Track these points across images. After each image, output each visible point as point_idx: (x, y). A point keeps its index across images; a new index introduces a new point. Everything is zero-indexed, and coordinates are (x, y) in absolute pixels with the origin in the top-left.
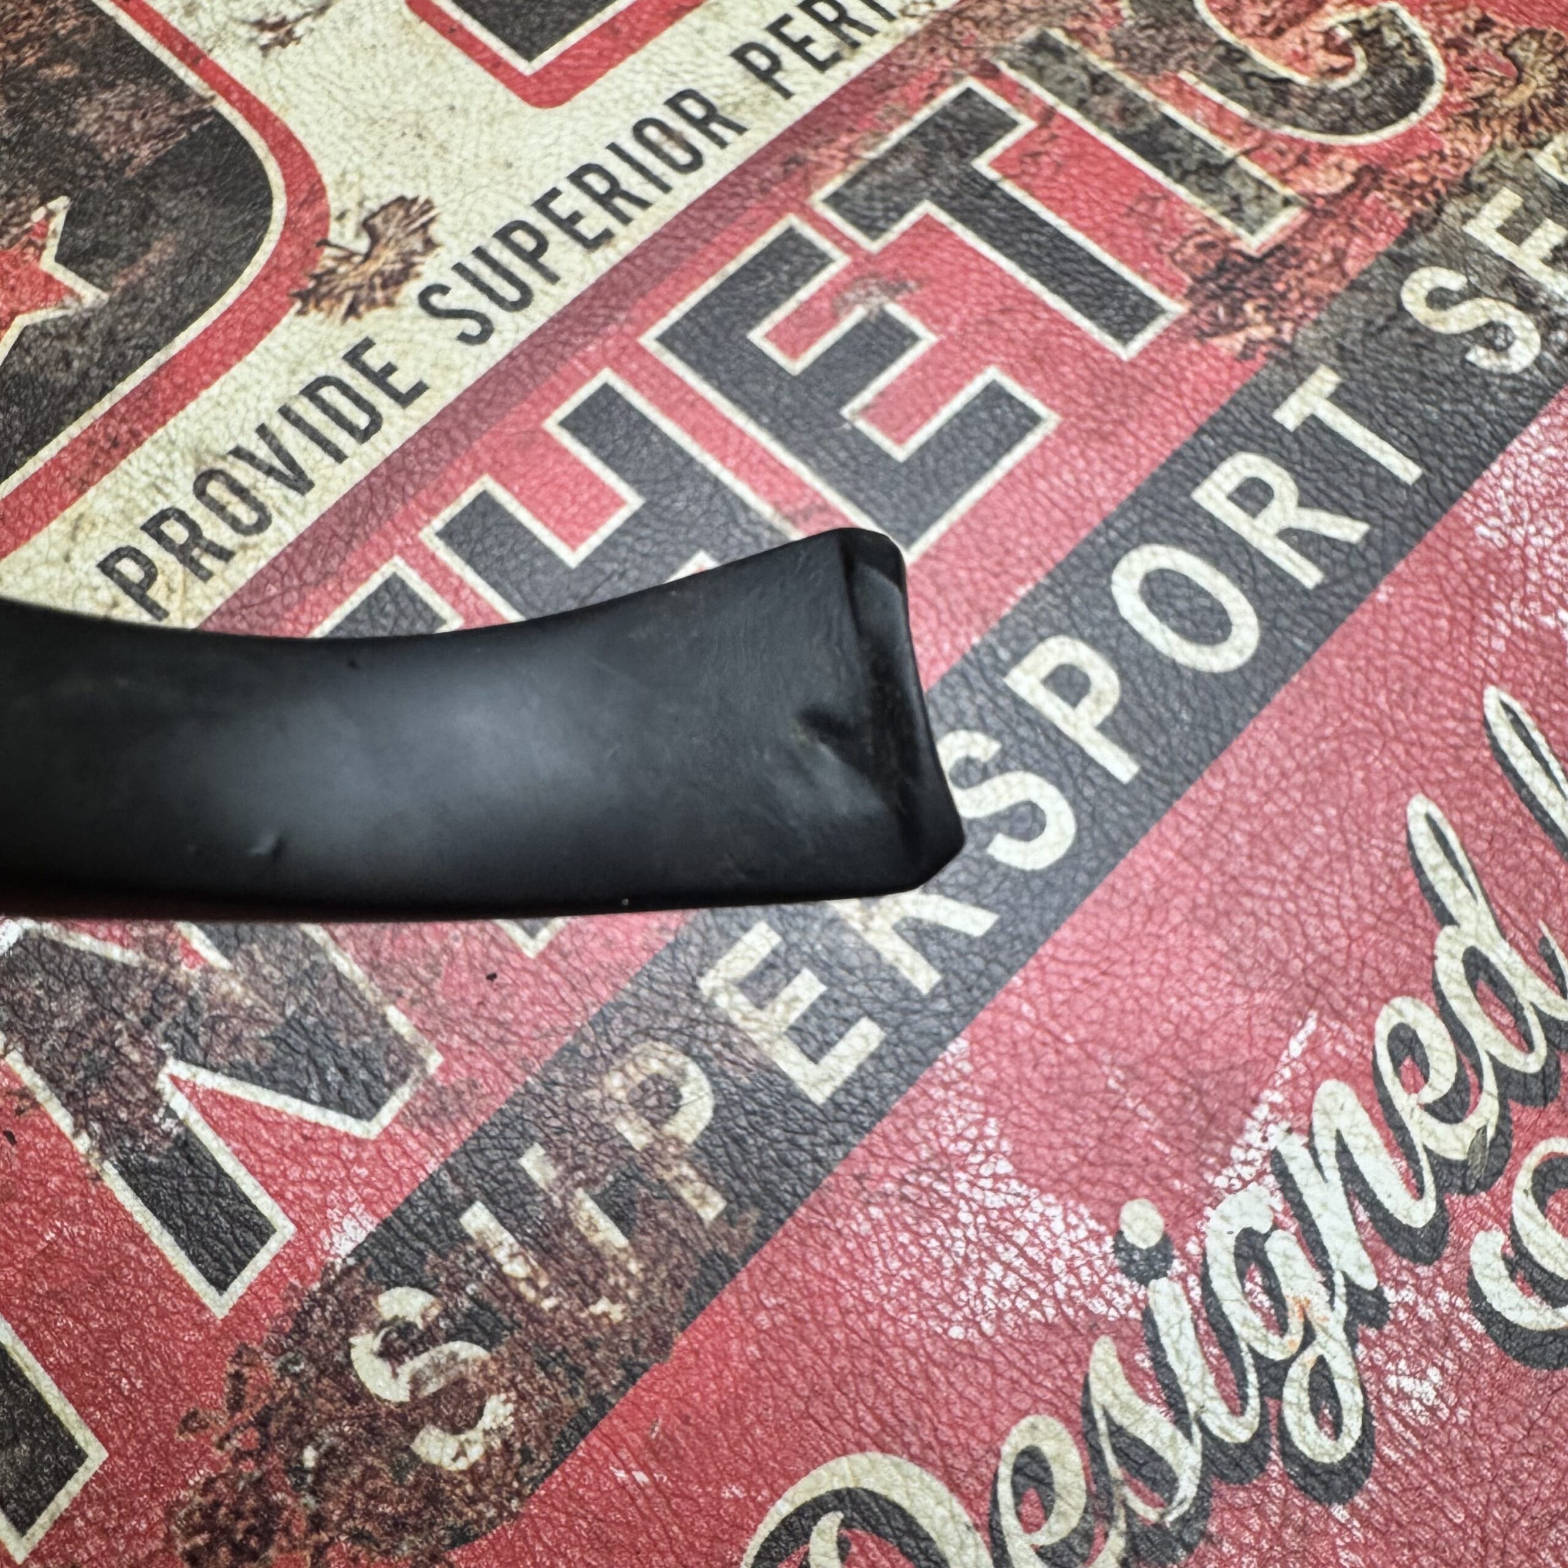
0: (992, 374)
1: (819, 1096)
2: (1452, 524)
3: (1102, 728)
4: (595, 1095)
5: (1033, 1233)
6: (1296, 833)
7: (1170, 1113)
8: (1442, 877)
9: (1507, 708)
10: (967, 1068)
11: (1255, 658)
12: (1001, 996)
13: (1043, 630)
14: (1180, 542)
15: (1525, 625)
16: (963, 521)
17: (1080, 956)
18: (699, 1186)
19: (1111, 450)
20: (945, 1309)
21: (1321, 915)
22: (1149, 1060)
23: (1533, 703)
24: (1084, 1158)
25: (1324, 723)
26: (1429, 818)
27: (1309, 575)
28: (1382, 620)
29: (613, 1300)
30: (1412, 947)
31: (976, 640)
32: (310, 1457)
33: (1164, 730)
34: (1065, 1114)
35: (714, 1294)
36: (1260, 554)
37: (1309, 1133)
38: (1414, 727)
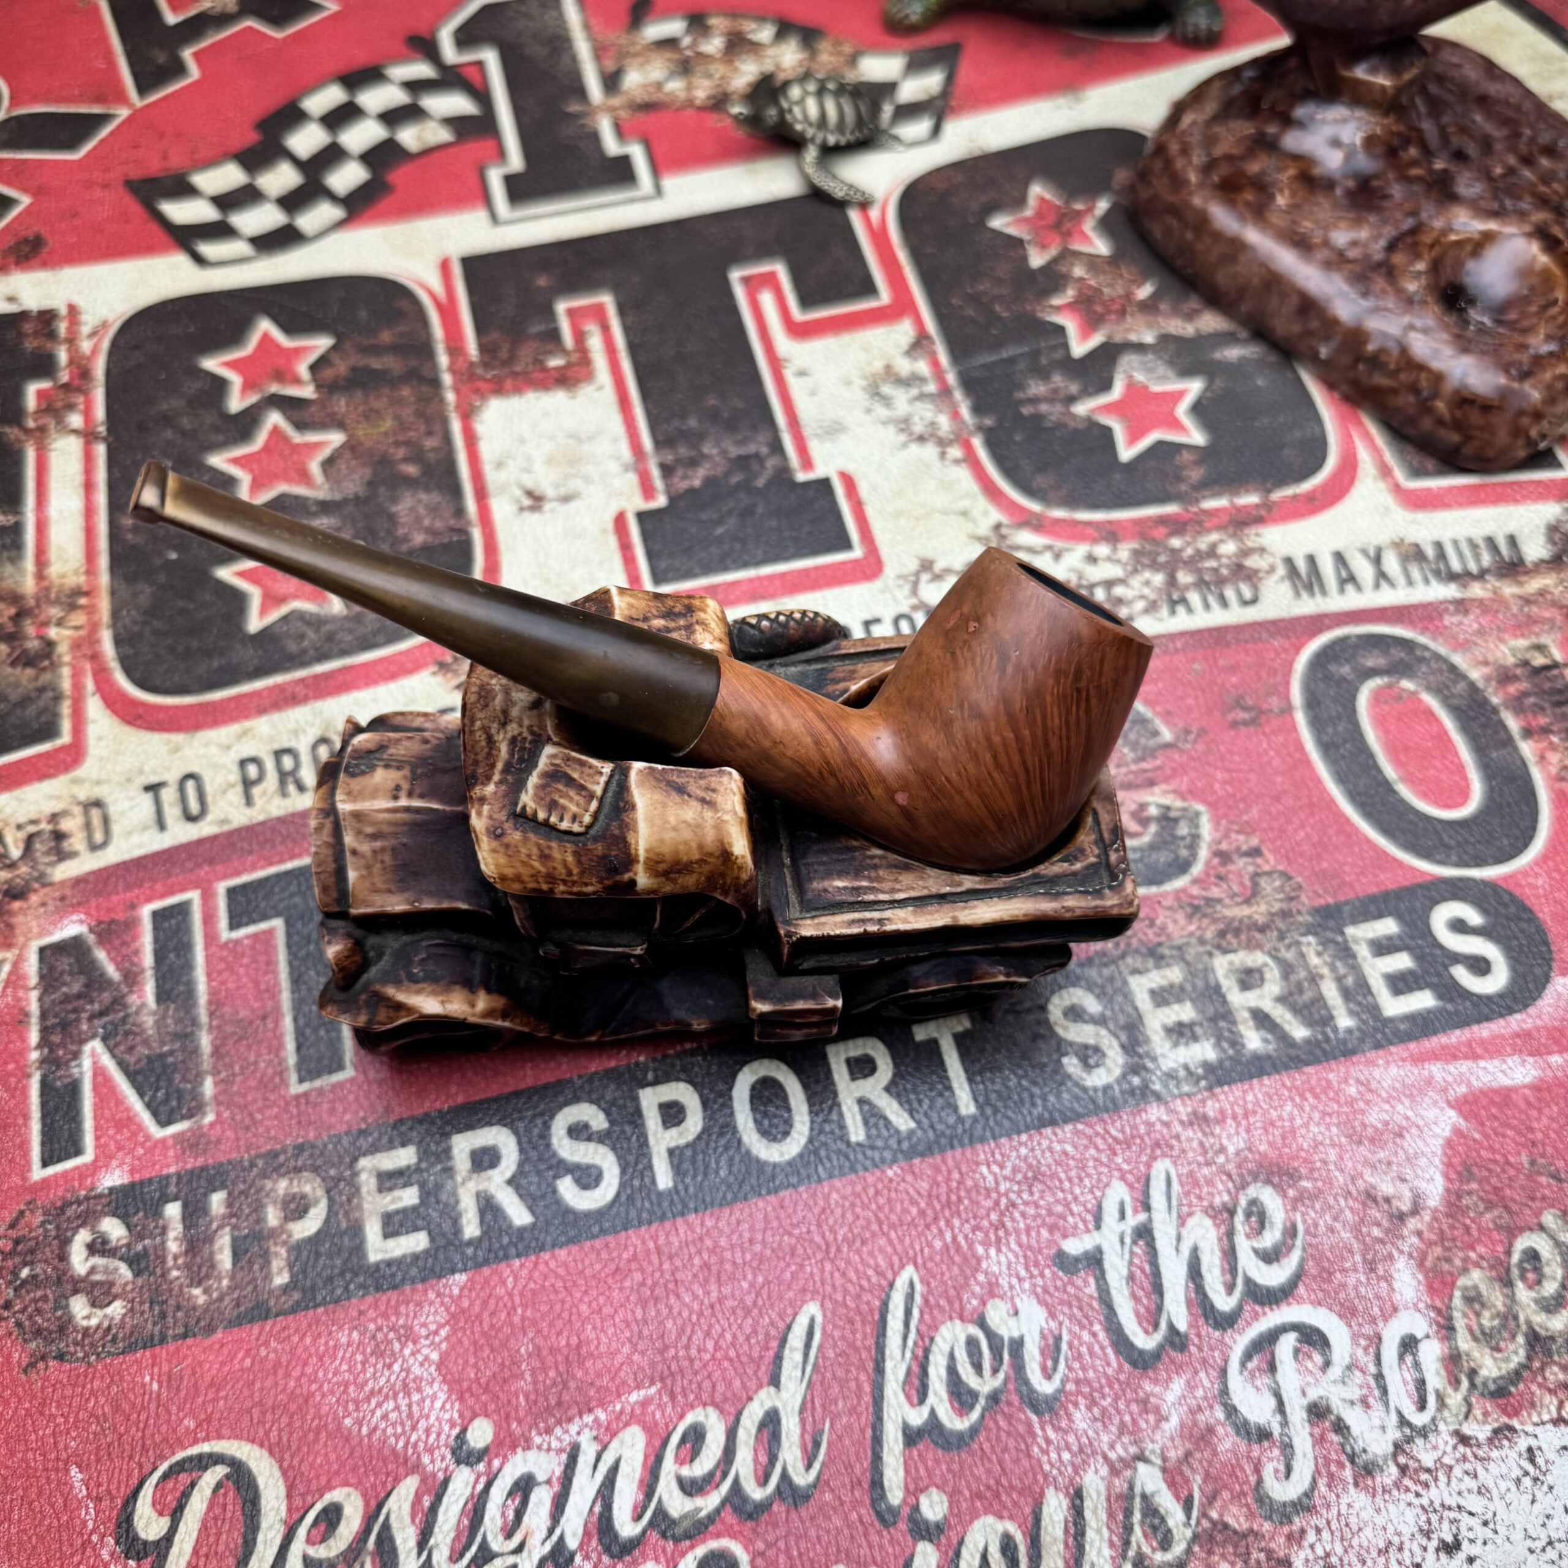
1: (373, 1258)
2: (968, 1154)
3: (670, 1151)
5: (423, 1400)
6: (732, 1278)
7: (540, 1386)
8: (793, 1356)
9: (912, 1285)
10: (456, 1292)
11: (790, 1163)
12: (503, 1265)
13: (682, 1075)
14: (798, 1070)
15: (963, 1243)
17: (561, 1271)
18: (283, 1264)
20: (351, 1407)
21: (708, 1333)
22: (553, 1350)
23: (930, 1291)
24: (478, 1380)
25: (797, 1226)
26: (813, 1319)
27: (857, 1133)
28: (880, 1186)
29: (206, 1291)
30: (744, 1386)
31: (642, 1057)
32: (25, 1273)
33: (705, 1173)
34: (487, 1349)
35: (251, 1321)
36: (839, 1105)
37: (605, 1448)
38: (848, 1262)
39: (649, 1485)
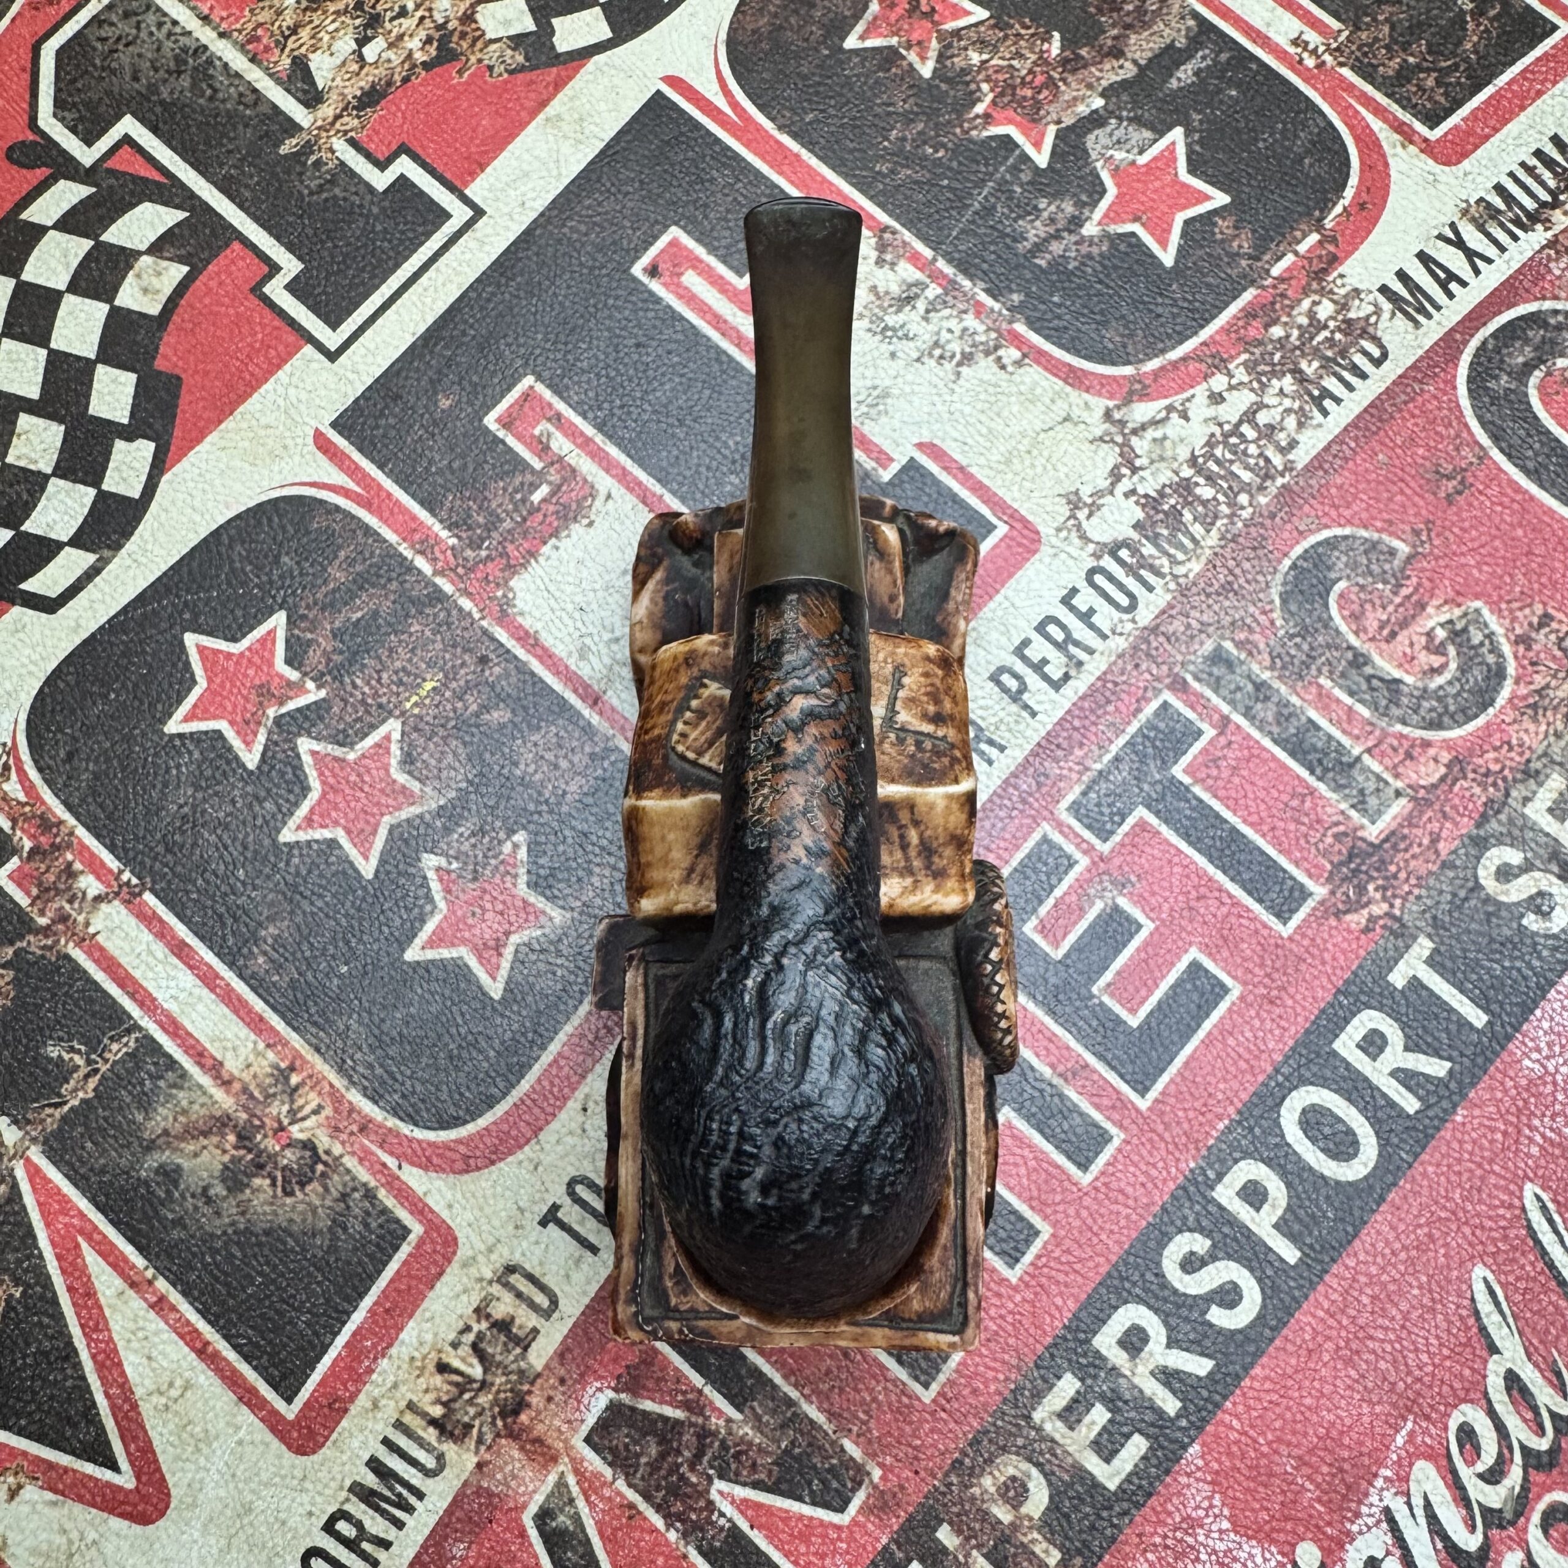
0: (1194, 953)
1: (1112, 1485)
2: (1507, 1058)
3: (1276, 1226)
4: (976, 1491)
6: (1400, 1293)
7: (1325, 1486)
8: (1492, 1320)
9: (1538, 1198)
10: (1200, 1463)
11: (1375, 1168)
12: (1219, 1415)
13: (1237, 1155)
14: (1324, 1083)
15: (1553, 1135)
16: (1180, 1073)
17: (1268, 1385)
18: (1045, 1545)
19: (1277, 1011)
21: (1417, 1350)
22: (1311, 1451)
23: (1555, 1193)
24: (1273, 1517)
25: (1420, 1215)
26: (1485, 1280)
27: (1411, 1104)
28: (1459, 1135)
30: (1473, 1370)
31: (1192, 1165)
33: (1317, 1223)
34: (1261, 1489)
36: (1378, 1089)
37: (1408, 1495)
38: (1478, 1215)
39: (1462, 1498)
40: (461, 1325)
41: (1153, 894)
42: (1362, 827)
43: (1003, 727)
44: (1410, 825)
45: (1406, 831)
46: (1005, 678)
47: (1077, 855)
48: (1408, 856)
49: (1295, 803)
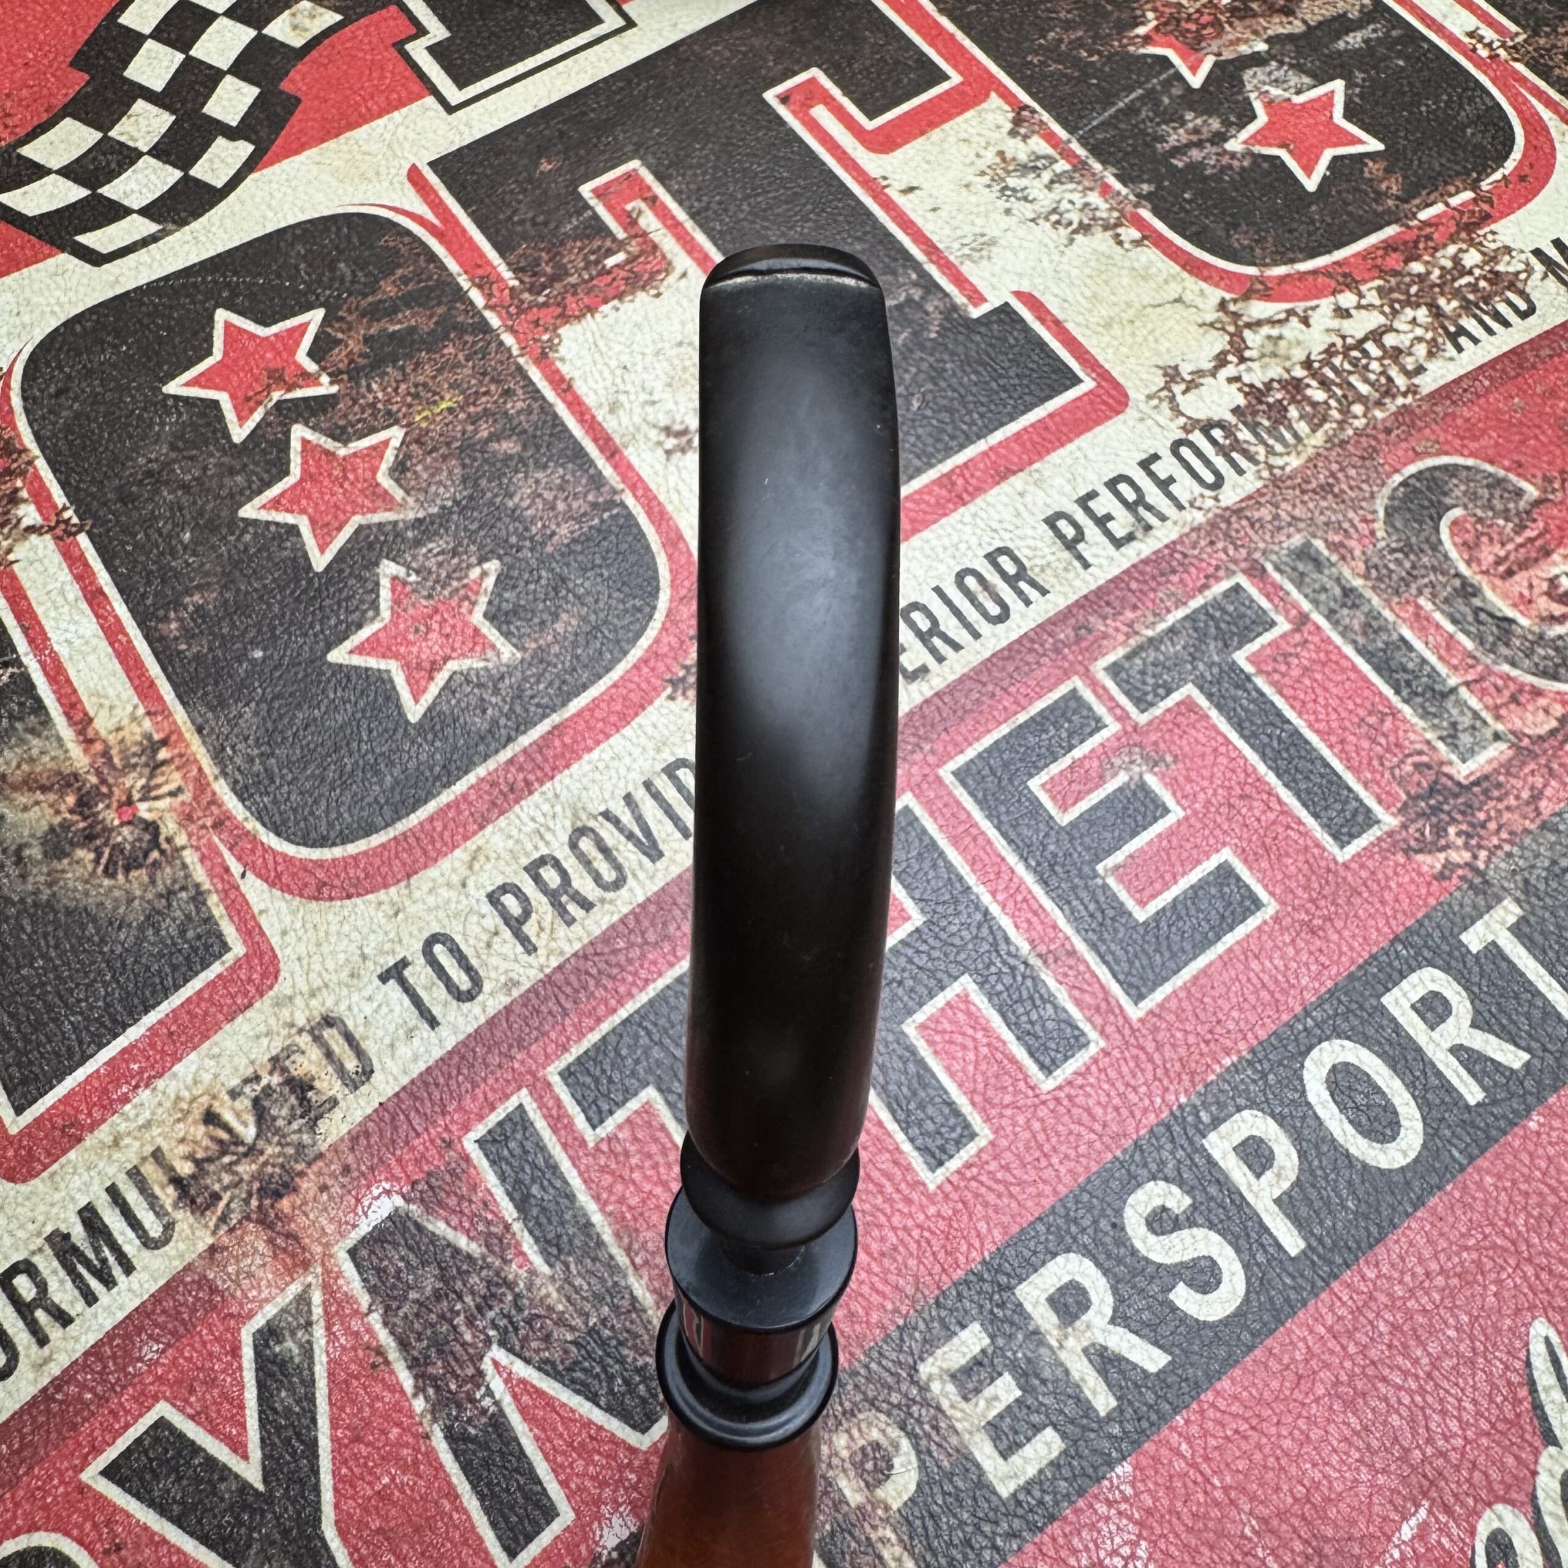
0: (1226, 855)
1: (1004, 1490)
3: (1278, 1202)
8: (1552, 1398)
10: (1129, 1491)
11: (1417, 1160)
12: (1165, 1431)
13: (1241, 1101)
14: (1364, 1041)
16: (1186, 987)
17: (1235, 1408)
18: (898, 1550)
19: (1318, 943)
22: (1281, 1516)
25: (1468, 1235)
26: (1547, 1341)
27: (1473, 1093)
28: (1531, 1146)
30: (1519, 1460)
31: (1183, 1100)
33: (1332, 1212)
34: (1205, 1551)
36: (1433, 1064)
40: (249, 1071)
41: (1189, 780)
42: (1450, 763)
43: (1049, 571)
44: (1508, 773)
45: (1502, 778)
46: (1062, 524)
47: (1108, 719)
48: (1500, 806)
49: (1372, 720)
